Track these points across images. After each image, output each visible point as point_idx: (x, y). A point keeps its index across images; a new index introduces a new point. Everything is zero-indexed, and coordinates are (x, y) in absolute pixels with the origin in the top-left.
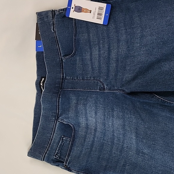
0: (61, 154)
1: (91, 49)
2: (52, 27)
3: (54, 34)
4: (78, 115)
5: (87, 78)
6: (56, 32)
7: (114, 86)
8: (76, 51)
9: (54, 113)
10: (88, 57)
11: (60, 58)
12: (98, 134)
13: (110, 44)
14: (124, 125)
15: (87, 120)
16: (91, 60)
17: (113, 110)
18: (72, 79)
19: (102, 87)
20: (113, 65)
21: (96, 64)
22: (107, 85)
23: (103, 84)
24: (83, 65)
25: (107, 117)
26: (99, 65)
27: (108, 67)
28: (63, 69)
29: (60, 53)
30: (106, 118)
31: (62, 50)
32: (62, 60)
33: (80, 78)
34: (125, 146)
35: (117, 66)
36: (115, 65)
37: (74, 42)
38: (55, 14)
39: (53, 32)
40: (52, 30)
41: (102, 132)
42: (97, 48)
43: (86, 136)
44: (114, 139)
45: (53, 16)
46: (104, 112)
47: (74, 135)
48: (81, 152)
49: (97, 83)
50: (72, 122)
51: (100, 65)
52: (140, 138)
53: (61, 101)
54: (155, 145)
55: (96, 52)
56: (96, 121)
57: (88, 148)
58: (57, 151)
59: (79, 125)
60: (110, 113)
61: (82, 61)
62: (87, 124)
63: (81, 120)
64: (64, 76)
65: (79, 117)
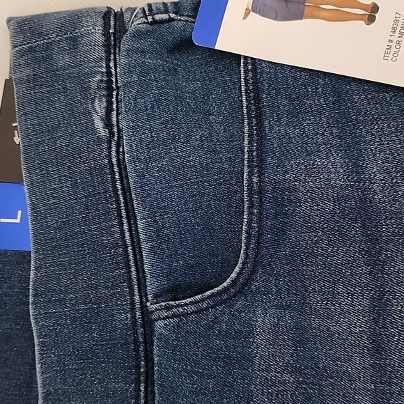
2: (100, 106)
3: (110, 148)
6: (120, 138)
8: (254, 271)
11: (133, 302)
28: (149, 381)
29: (140, 270)
31: (153, 250)
32: (148, 321)
37: (250, 208)
38: (121, 29)
39: (103, 132)
40: (99, 124)
45: (108, 39)
61: (300, 343)
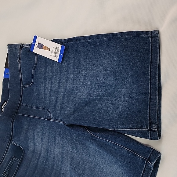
0: (9, 172)
1: (45, 81)
2: (18, 59)
3: (19, 65)
4: (27, 139)
5: (40, 106)
6: (20, 63)
7: (58, 117)
8: (34, 82)
9: (9, 135)
10: (42, 88)
11: (21, 85)
12: (41, 158)
13: (60, 79)
14: (63, 153)
15: (34, 145)
16: (44, 91)
17: (55, 138)
18: (28, 106)
19: (49, 116)
20: (60, 98)
21: (48, 95)
22: (53, 115)
23: (50, 114)
24: (38, 94)
25: (50, 144)
26: (50, 96)
27: (57, 99)
28: (22, 96)
29: (22, 81)
30: (49, 145)
31: (23, 79)
32: (22, 88)
33: (34, 106)
34: (62, 172)
35: (63, 100)
38: (22, 47)
39: (18, 62)
40: (18, 61)
41: (45, 157)
42: (50, 81)
43: (31, 159)
44: (54, 165)
45: (20, 49)
46: (49, 140)
47: (23, 157)
48: (26, 173)
49: (47, 112)
50: (23, 145)
52: (73, 166)
53: (15, 124)
54: (84, 174)
55: (48, 85)
56: (42, 147)
57: (32, 171)
58: (6, 170)
59: (28, 148)
60: (53, 140)
61: (38, 91)
62: (34, 148)
63: (30, 144)
64: (21, 102)
65: (28, 141)
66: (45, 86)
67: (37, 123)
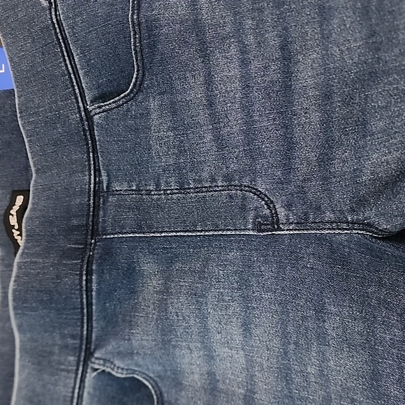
1: (205, 55)
3: (51, 13)
4: (170, 341)
5: (200, 181)
6: (56, 6)
7: (318, 208)
8: (144, 75)
9: (73, 337)
10: (196, 93)
11: (79, 107)
13: (285, 29)
15: (210, 357)
16: (211, 104)
17: (320, 311)
18: (138, 191)
19: (265, 217)
20: (309, 119)
22: (288, 206)
23: (270, 204)
24: (175, 129)
25: (296, 343)
26: (246, 123)
28: (95, 151)
29: (80, 88)
30: (292, 347)
31: (86, 74)
32: (89, 118)
33: (167, 183)
35: (326, 123)
36: (315, 117)
37: (135, 34)
42: (233, 51)
46: (284, 323)
49: (244, 198)
50: (148, 369)
51: (249, 122)
53: (99, 283)
55: (228, 70)
56: (250, 363)
60: (310, 324)
61: (174, 113)
62: (211, 374)
63: (186, 360)
64: (101, 182)
65: (174, 347)
66: (209, 82)
67: (207, 260)
